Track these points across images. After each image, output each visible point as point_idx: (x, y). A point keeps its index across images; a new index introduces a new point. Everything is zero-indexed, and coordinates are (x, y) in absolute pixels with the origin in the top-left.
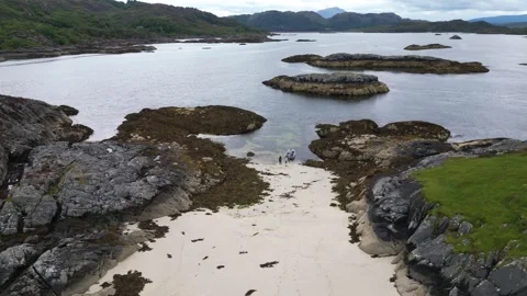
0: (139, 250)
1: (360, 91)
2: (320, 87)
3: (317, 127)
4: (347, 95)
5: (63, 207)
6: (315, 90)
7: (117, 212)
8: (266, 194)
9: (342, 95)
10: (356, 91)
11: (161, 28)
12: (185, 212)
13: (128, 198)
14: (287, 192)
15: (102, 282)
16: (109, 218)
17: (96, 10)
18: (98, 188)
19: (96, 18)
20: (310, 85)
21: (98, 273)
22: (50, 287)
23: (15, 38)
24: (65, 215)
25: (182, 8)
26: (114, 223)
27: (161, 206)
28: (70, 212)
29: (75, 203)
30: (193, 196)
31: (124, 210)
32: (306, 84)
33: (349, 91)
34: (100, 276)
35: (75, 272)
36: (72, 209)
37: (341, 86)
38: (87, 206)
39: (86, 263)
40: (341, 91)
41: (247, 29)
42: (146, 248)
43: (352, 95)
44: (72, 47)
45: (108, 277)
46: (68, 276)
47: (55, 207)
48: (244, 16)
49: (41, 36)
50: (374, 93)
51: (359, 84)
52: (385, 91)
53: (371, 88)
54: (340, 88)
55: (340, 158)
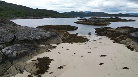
0: (47, 51)
1: (103, 23)
2: (91, 23)
3: (95, 29)
4: (99, 24)
5: (16, 37)
6: (89, 23)
7: (37, 40)
8: (88, 40)
9: (98, 24)
11: (44, 15)
12: (61, 43)
13: (41, 36)
14: (95, 40)
15: (32, 59)
16: (34, 42)
17: (28, 10)
18: (30, 32)
19: (28, 12)
21: (30, 56)
22: (8, 58)
23: (6, 15)
24: (17, 39)
25: (49, 10)
26: (36, 44)
27: (53, 40)
28: (19, 38)
29: (21, 36)
30: (63, 40)
31: (40, 39)
33: (100, 23)
34: (31, 58)
35: (20, 53)
36: (20, 38)
38: (26, 37)
39: (25, 51)
40: (98, 23)
41: (66, 16)
42: (49, 51)
43: (101, 24)
45: (35, 58)
46: (17, 54)
47: (13, 36)
48: (65, 13)
49: (13, 15)
50: (107, 24)
51: (103, 21)
52: (110, 24)
53: (106, 22)
54: (97, 23)
55: (107, 33)
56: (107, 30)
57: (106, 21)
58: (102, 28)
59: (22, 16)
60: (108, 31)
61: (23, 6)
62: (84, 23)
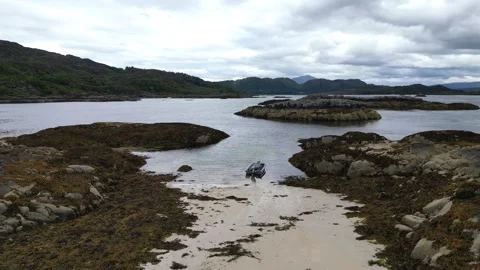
1: (348, 115)
2: (299, 113)
3: (300, 141)
4: (333, 120)
6: (292, 116)
8: (176, 246)
9: (327, 120)
10: (343, 116)
11: (152, 88)
14: (233, 238)
20: (288, 112)
32: (282, 110)
33: (335, 116)
37: (325, 111)
40: (325, 116)
43: (339, 120)
44: (60, 96)
48: (228, 82)
49: (30, 87)
50: (364, 119)
51: (346, 108)
52: (377, 118)
53: (361, 113)
54: (324, 113)
55: (350, 172)
56: (348, 153)
57: (359, 106)
58: (329, 140)
59: (62, 93)
60: (357, 155)
61: (82, 57)
62: (273, 112)
